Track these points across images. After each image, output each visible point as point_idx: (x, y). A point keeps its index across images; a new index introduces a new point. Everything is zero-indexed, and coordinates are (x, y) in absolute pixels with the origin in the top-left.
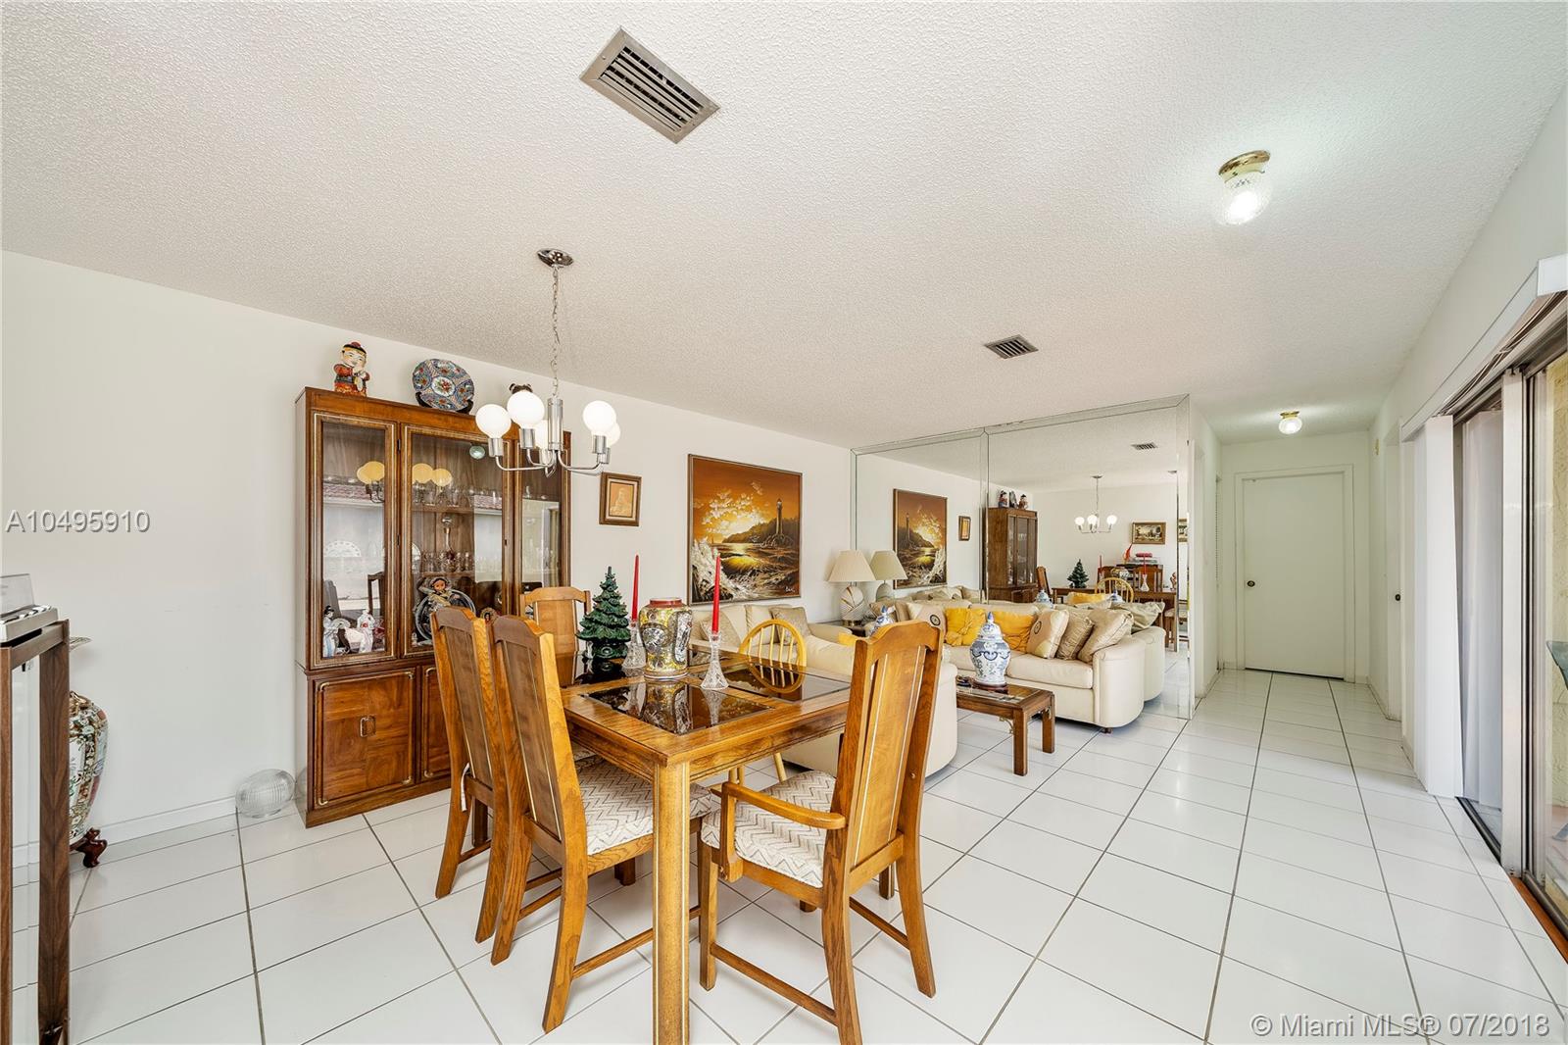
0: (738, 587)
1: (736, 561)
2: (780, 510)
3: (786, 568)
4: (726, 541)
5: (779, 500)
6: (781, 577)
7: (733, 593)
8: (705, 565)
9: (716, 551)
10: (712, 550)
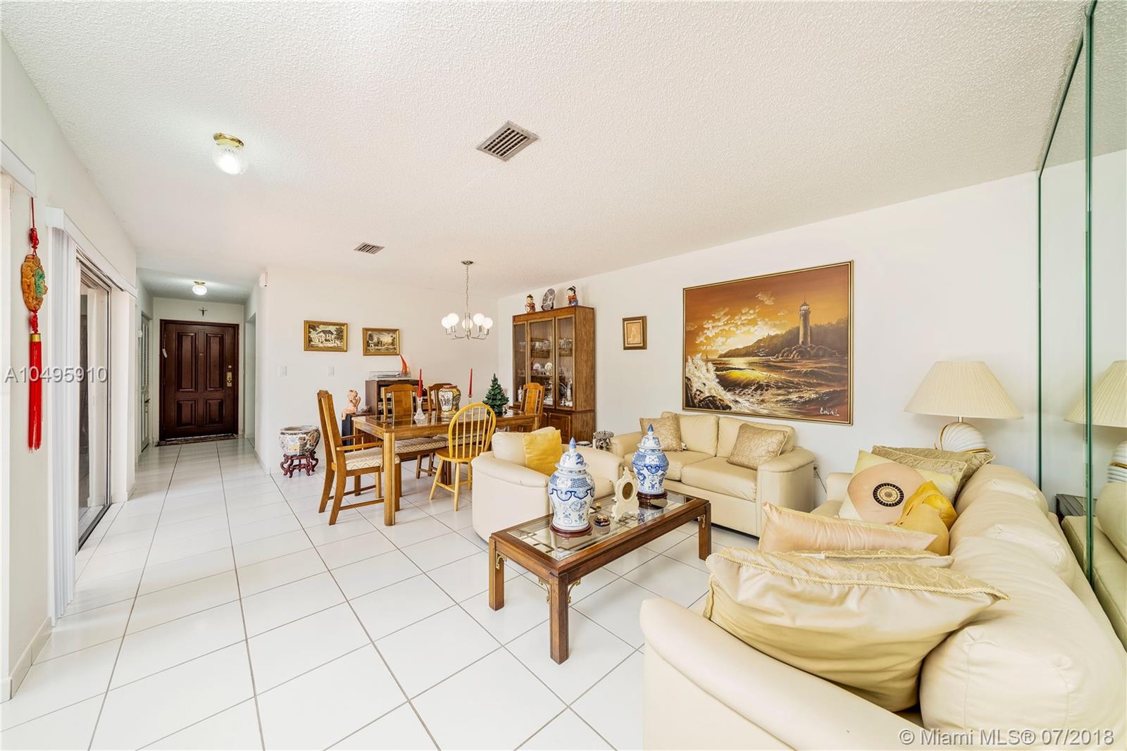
0: (738, 399)
1: (735, 375)
2: (806, 317)
3: (819, 385)
4: (721, 356)
5: (805, 304)
6: (810, 395)
7: (731, 405)
8: (699, 377)
9: (710, 365)
10: (706, 364)
